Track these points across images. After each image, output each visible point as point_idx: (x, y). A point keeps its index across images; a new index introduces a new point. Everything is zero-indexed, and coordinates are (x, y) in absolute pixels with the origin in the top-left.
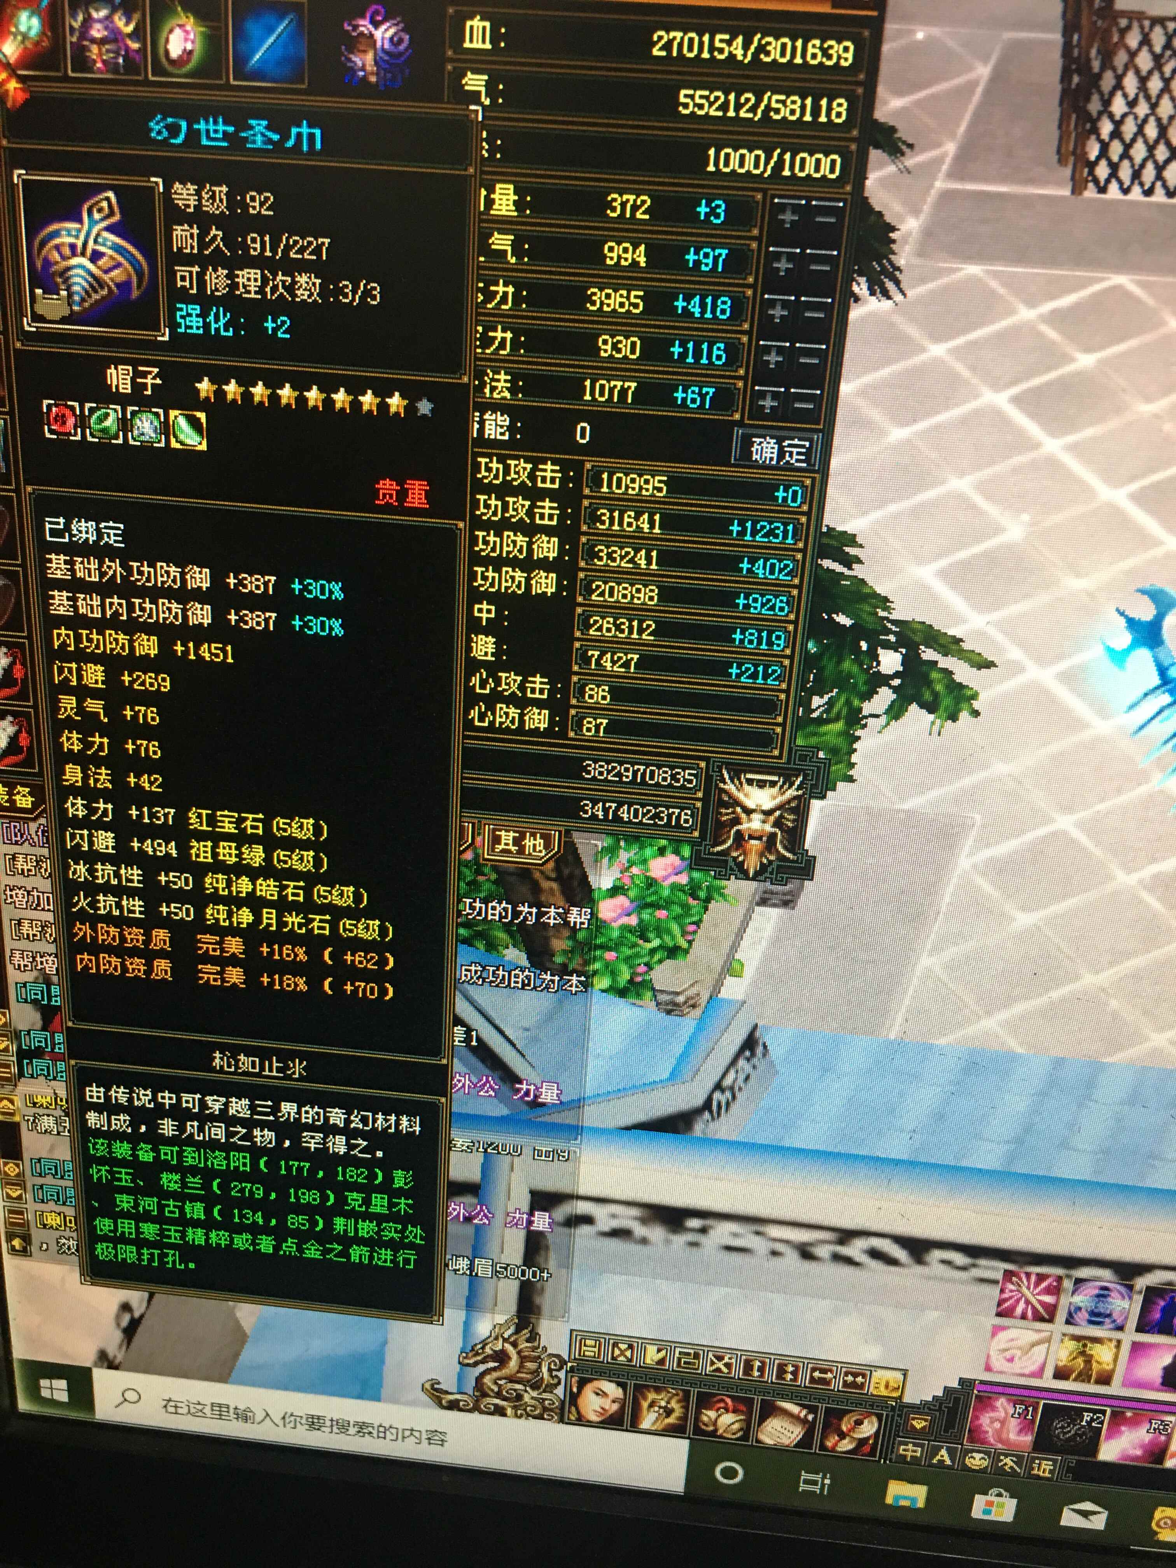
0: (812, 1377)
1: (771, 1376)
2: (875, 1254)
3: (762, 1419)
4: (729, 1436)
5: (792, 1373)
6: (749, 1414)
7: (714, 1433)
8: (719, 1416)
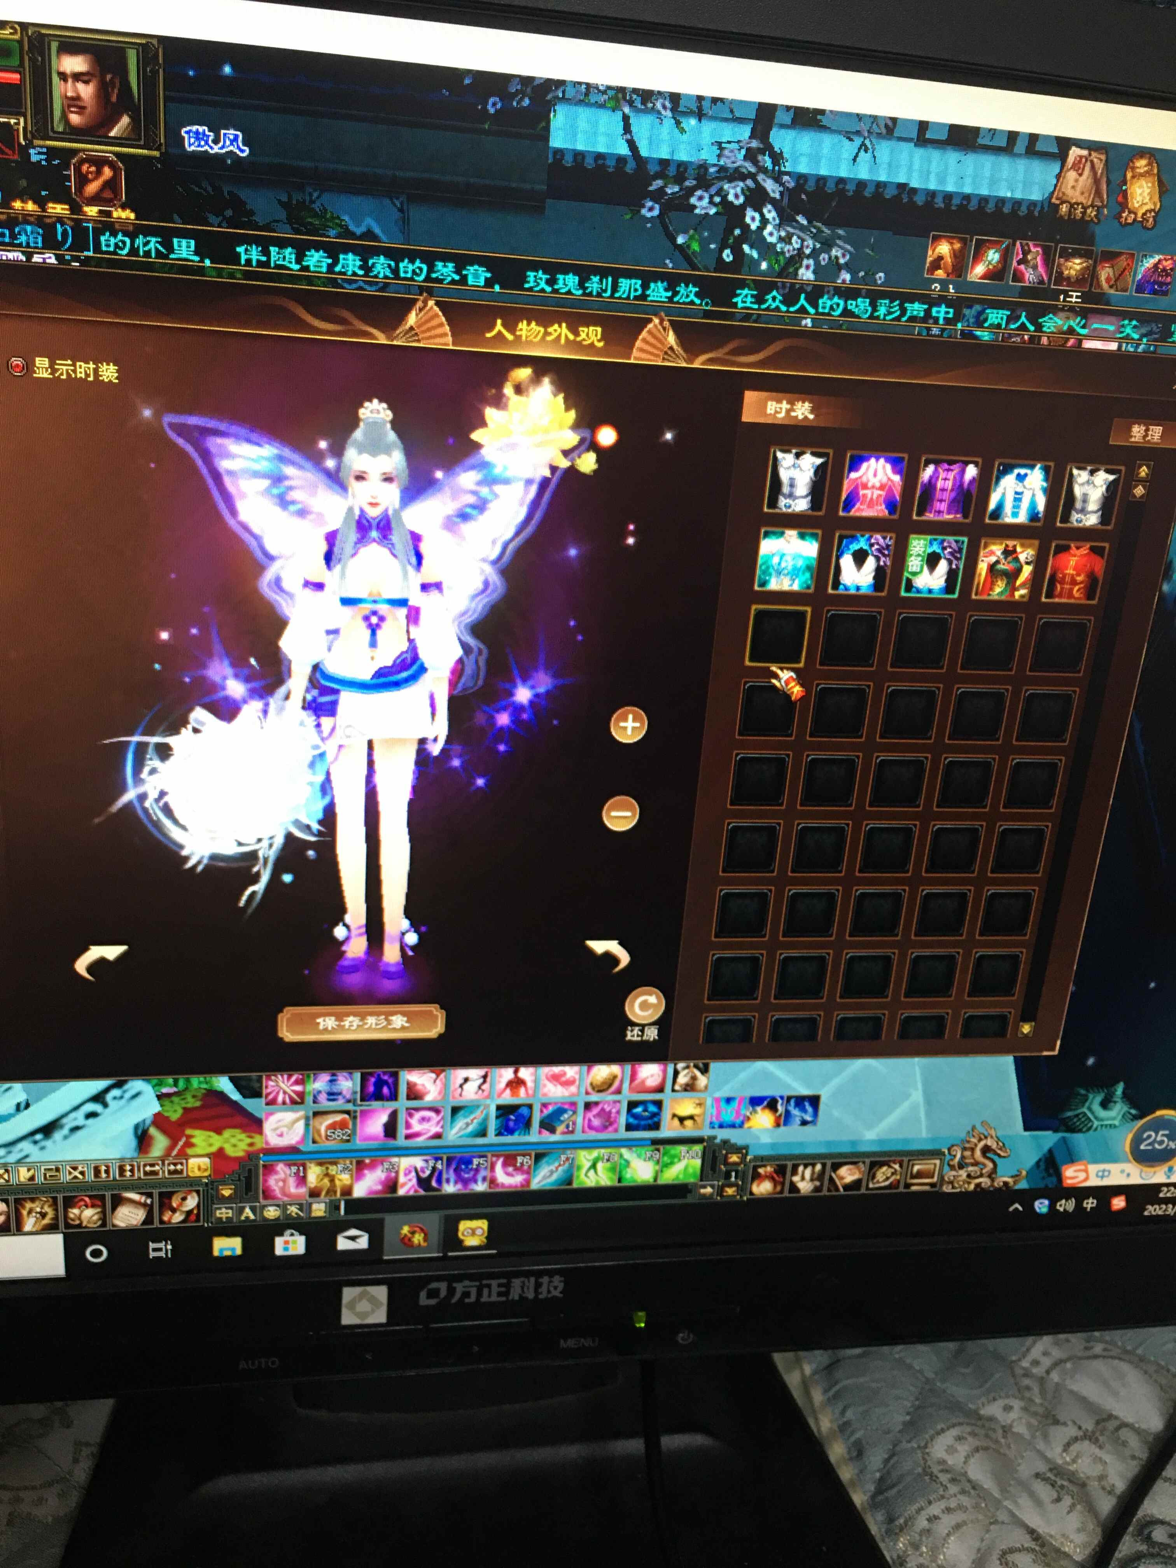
0: (144, 1171)
1: (114, 1175)
3: (114, 1209)
4: (92, 1225)
5: (130, 1171)
6: (104, 1206)
7: (80, 1226)
8: (82, 1212)
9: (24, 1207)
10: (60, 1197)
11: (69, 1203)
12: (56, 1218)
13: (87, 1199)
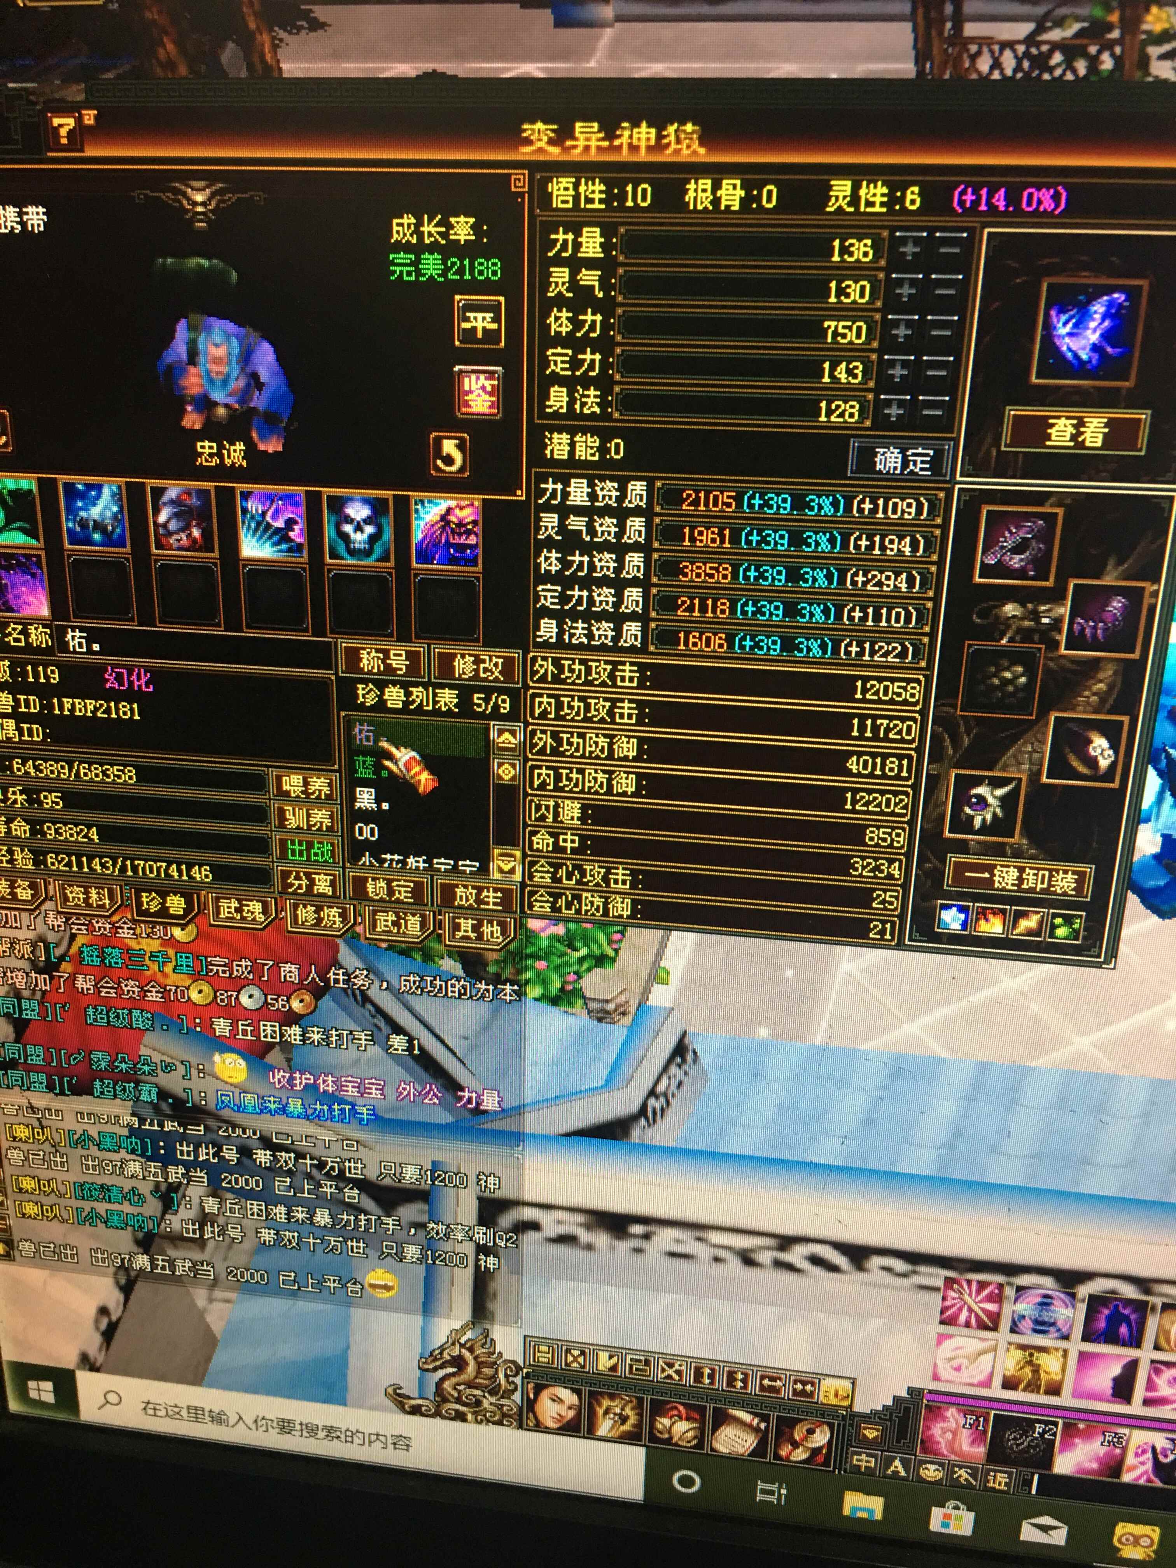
0: (761, 1384)
1: (721, 1383)
2: (816, 1260)
3: (715, 1429)
4: (684, 1444)
5: (742, 1381)
6: (703, 1422)
7: (669, 1441)
8: (673, 1423)
9: (600, 1405)
10: (647, 1398)
11: (659, 1409)
12: (639, 1425)
13: (681, 1408)
